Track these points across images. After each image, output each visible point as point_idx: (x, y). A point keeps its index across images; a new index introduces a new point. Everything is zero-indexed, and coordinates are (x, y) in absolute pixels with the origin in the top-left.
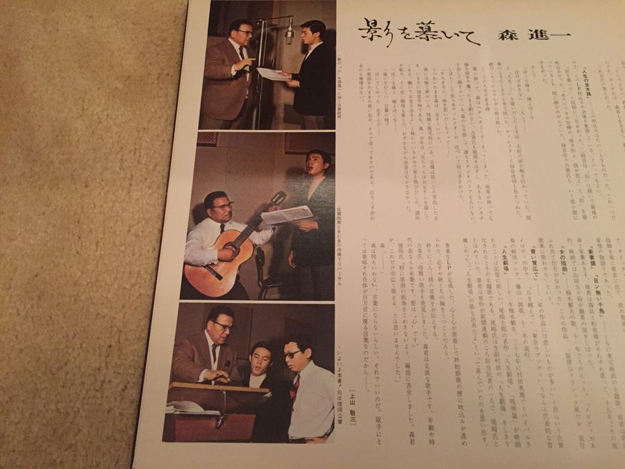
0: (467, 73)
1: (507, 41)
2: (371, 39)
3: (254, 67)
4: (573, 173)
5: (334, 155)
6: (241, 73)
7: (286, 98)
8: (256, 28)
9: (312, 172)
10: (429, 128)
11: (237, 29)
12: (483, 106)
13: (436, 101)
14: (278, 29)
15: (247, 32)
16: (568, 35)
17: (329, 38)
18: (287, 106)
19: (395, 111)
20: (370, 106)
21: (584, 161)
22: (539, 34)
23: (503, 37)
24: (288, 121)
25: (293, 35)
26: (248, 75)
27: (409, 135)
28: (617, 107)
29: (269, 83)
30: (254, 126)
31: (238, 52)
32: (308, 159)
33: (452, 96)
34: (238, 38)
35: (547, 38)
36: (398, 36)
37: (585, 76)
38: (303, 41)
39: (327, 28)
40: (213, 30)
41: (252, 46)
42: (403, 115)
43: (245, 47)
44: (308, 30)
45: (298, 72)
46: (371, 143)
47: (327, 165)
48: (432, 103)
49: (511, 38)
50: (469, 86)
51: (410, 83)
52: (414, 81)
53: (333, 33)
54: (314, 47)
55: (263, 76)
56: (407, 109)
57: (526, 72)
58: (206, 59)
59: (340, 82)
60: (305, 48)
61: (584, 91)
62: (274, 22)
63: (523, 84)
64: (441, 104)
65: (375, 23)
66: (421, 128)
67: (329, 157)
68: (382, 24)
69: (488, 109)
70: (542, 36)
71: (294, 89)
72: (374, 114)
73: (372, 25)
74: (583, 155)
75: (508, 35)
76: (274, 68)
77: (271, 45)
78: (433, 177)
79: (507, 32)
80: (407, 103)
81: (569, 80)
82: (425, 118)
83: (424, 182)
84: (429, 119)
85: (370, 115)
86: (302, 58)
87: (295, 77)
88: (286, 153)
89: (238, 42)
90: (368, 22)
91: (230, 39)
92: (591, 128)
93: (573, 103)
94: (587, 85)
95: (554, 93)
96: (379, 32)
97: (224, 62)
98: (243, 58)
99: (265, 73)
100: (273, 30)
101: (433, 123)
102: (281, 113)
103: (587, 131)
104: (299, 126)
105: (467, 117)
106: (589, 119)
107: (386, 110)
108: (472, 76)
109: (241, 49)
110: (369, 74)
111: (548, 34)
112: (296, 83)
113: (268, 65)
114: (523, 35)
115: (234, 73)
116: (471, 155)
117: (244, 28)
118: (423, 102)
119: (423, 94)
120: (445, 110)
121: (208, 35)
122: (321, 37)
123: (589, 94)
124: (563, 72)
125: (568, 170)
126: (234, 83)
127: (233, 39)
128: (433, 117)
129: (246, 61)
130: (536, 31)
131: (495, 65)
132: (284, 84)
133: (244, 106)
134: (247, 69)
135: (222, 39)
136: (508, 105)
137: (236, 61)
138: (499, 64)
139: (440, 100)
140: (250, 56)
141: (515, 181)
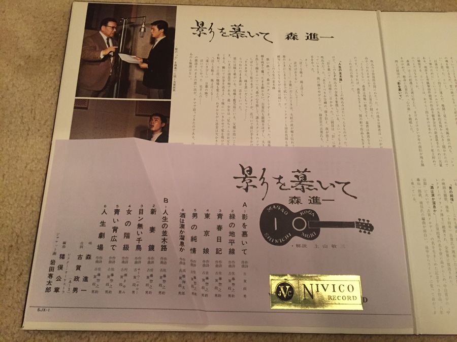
0: (263, 62)
1: (291, 40)
2: (199, 35)
3: (116, 53)
4: (324, 134)
5: (169, 117)
6: (107, 57)
7: (138, 75)
8: (119, 25)
9: (153, 129)
10: (234, 100)
11: (106, 25)
12: (271, 85)
13: (240, 81)
14: (134, 26)
15: (113, 27)
16: (332, 37)
17: (170, 33)
18: (138, 81)
19: (212, 87)
20: (195, 83)
21: (333, 126)
22: (312, 37)
23: (288, 38)
24: (139, 92)
25: (145, 31)
26: (112, 59)
27: (220, 105)
28: (358, 89)
29: (127, 65)
30: (114, 95)
31: (106, 41)
32: (151, 119)
33: (251, 78)
34: (106, 32)
35: (317, 40)
36: (217, 32)
37: (340, 67)
38: (152, 35)
39: (169, 26)
40: (88, 26)
41: (116, 38)
42: (218, 90)
43: (111, 38)
44: (156, 28)
45: (147, 57)
46: (194, 110)
47: (164, 124)
48: (237, 83)
49: (294, 38)
50: (263, 72)
51: (223, 67)
52: (227, 67)
53: (173, 30)
54: (159, 40)
55: (122, 59)
56: (220, 86)
57: (301, 63)
58: (83, 46)
59: (176, 65)
60: (153, 40)
61: (338, 78)
62: (132, 20)
63: (298, 71)
64: (243, 83)
65: (203, 24)
66: (229, 100)
67: (165, 119)
68: (207, 25)
69: (274, 88)
70: (314, 38)
71: (144, 69)
72: (198, 88)
73: (200, 25)
74: (332, 122)
75: (292, 36)
76: (131, 54)
77: (129, 37)
78: (234, 134)
79: (291, 34)
80: (221, 82)
81: (329, 70)
82: (232, 92)
83: (228, 138)
84: (235, 94)
85: (195, 89)
86: (150, 47)
87: (145, 61)
88: (136, 115)
89: (105, 34)
90: (198, 23)
91: (100, 32)
92: (340, 104)
93: (330, 86)
94: (340, 73)
95: (318, 78)
96: (205, 31)
97: (95, 48)
98: (109, 46)
99: (124, 57)
100: (131, 26)
101: (237, 97)
102: (134, 86)
103: (337, 105)
104: (146, 96)
105: (260, 92)
106: (339, 97)
107: (206, 87)
108: (265, 65)
109: (108, 40)
110: (196, 60)
111: (319, 37)
112: (145, 65)
113: (126, 52)
114: (302, 36)
115: (102, 57)
116: (260, 120)
117: (111, 24)
118: (232, 82)
119: (232, 76)
120: (246, 87)
121: (86, 28)
122: (165, 33)
123: (341, 80)
124: (325, 63)
125: (322, 132)
126: (102, 64)
127: (102, 32)
128: (237, 93)
129: (111, 48)
130: (311, 34)
131: (282, 58)
132: (137, 66)
133: (108, 81)
134: (112, 54)
135: (94, 32)
136: (288, 86)
137: (104, 48)
138: (284, 56)
139: (243, 80)
140: (114, 45)
141: (287, 139)
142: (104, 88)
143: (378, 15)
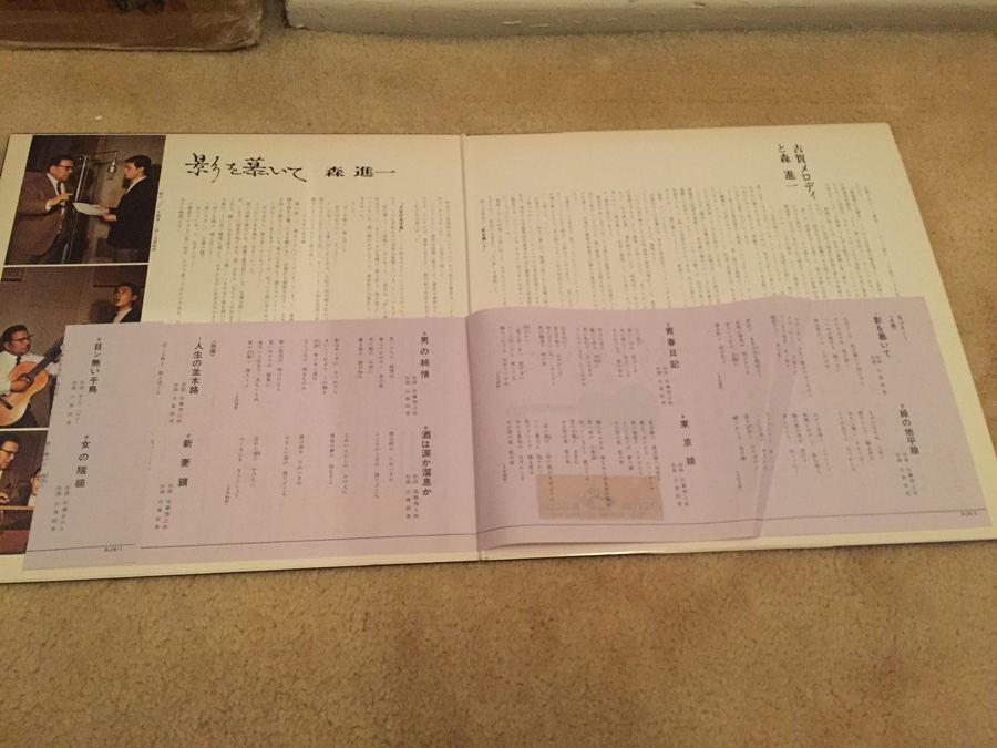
0: (289, 208)
1: (333, 177)
2: (197, 174)
3: (70, 204)
4: (372, 301)
5: (144, 287)
6: (56, 208)
7: (101, 231)
8: (77, 163)
9: (119, 304)
10: (244, 260)
11: (57, 164)
12: (300, 239)
13: (255, 234)
14: (100, 164)
15: (68, 168)
16: (393, 172)
17: (153, 172)
18: (100, 240)
19: (211, 243)
20: (187, 239)
21: (385, 290)
22: (365, 172)
23: (329, 174)
24: (100, 255)
25: (115, 170)
26: (63, 210)
27: (222, 266)
28: (425, 240)
29: (85, 218)
31: (56, 187)
32: (117, 291)
33: (271, 229)
34: (56, 175)
35: (372, 175)
36: (225, 171)
37: (401, 211)
38: (125, 175)
39: (153, 162)
40: (30, 167)
41: (71, 182)
42: (220, 248)
43: (65, 182)
44: (132, 165)
45: (116, 206)
46: (183, 275)
47: (136, 297)
48: (250, 236)
49: (337, 174)
50: (289, 220)
51: (230, 216)
52: (235, 215)
53: (158, 168)
54: (135, 182)
55: (79, 210)
56: (224, 243)
57: (345, 208)
58: (21, 195)
59: (158, 215)
60: (127, 182)
61: (397, 225)
62: (97, 157)
63: (342, 217)
64: (259, 237)
65: (204, 158)
66: (236, 260)
67: (138, 288)
68: (210, 160)
69: (303, 242)
70: (367, 173)
71: (111, 223)
72: (191, 246)
73: (200, 161)
74: (385, 285)
75: (335, 172)
76: (91, 203)
77: (91, 180)
78: (241, 307)
79: (334, 169)
80: (225, 237)
81: (385, 215)
82: (240, 250)
83: (231, 312)
84: (245, 252)
85: (186, 248)
86: (122, 192)
87: (112, 211)
88: (95, 286)
89: (56, 177)
90: (196, 157)
91: (48, 175)
92: (397, 259)
93: (385, 236)
94: (401, 220)
95: (369, 227)
96: (206, 167)
97: (39, 197)
98: (60, 193)
99: (81, 207)
100: (94, 165)
101: (248, 256)
102: (93, 245)
103: (393, 262)
105: (283, 249)
106: (397, 251)
107: (203, 243)
108: (293, 211)
109: (59, 184)
110: (190, 208)
111: (373, 172)
112: (113, 217)
113: (85, 200)
114: (349, 171)
115: (48, 208)
116: (281, 285)
117: (64, 163)
118: (242, 236)
119: (243, 227)
120: (262, 242)
121: (27, 170)
122: (145, 172)
123: (401, 228)
124: (381, 205)
125: (369, 299)
126: (48, 217)
127: (52, 175)
128: (249, 250)
129: (65, 196)
130: (362, 169)
131: (318, 201)
132: (101, 219)
133: (55, 242)
134: (63, 204)
135: (39, 175)
136: (324, 238)
137: (52, 196)
138: (321, 199)
139: (258, 232)
140: (67, 191)
141: (318, 310)
142: (49, 251)
143: (461, 140)
